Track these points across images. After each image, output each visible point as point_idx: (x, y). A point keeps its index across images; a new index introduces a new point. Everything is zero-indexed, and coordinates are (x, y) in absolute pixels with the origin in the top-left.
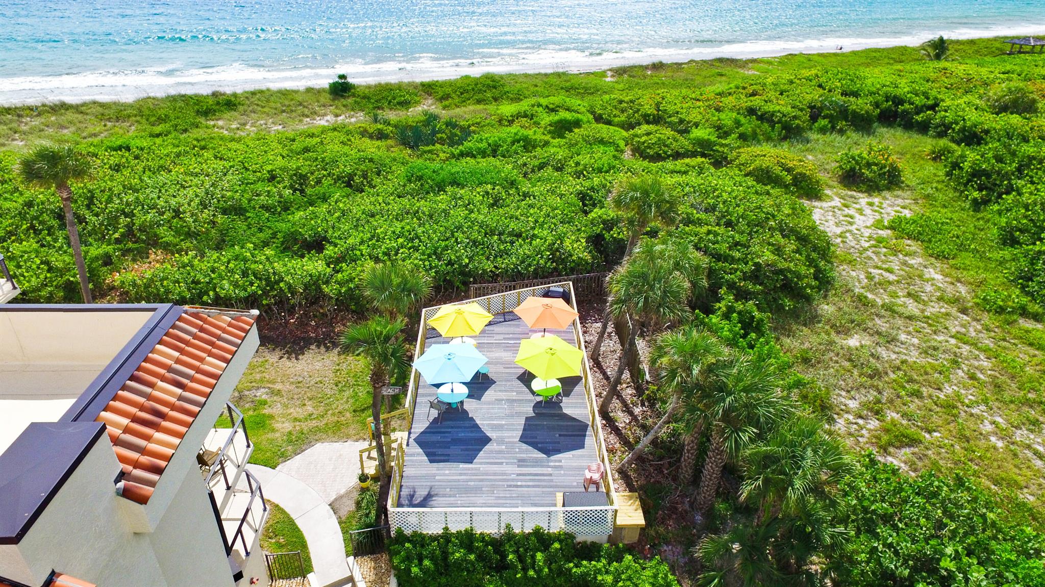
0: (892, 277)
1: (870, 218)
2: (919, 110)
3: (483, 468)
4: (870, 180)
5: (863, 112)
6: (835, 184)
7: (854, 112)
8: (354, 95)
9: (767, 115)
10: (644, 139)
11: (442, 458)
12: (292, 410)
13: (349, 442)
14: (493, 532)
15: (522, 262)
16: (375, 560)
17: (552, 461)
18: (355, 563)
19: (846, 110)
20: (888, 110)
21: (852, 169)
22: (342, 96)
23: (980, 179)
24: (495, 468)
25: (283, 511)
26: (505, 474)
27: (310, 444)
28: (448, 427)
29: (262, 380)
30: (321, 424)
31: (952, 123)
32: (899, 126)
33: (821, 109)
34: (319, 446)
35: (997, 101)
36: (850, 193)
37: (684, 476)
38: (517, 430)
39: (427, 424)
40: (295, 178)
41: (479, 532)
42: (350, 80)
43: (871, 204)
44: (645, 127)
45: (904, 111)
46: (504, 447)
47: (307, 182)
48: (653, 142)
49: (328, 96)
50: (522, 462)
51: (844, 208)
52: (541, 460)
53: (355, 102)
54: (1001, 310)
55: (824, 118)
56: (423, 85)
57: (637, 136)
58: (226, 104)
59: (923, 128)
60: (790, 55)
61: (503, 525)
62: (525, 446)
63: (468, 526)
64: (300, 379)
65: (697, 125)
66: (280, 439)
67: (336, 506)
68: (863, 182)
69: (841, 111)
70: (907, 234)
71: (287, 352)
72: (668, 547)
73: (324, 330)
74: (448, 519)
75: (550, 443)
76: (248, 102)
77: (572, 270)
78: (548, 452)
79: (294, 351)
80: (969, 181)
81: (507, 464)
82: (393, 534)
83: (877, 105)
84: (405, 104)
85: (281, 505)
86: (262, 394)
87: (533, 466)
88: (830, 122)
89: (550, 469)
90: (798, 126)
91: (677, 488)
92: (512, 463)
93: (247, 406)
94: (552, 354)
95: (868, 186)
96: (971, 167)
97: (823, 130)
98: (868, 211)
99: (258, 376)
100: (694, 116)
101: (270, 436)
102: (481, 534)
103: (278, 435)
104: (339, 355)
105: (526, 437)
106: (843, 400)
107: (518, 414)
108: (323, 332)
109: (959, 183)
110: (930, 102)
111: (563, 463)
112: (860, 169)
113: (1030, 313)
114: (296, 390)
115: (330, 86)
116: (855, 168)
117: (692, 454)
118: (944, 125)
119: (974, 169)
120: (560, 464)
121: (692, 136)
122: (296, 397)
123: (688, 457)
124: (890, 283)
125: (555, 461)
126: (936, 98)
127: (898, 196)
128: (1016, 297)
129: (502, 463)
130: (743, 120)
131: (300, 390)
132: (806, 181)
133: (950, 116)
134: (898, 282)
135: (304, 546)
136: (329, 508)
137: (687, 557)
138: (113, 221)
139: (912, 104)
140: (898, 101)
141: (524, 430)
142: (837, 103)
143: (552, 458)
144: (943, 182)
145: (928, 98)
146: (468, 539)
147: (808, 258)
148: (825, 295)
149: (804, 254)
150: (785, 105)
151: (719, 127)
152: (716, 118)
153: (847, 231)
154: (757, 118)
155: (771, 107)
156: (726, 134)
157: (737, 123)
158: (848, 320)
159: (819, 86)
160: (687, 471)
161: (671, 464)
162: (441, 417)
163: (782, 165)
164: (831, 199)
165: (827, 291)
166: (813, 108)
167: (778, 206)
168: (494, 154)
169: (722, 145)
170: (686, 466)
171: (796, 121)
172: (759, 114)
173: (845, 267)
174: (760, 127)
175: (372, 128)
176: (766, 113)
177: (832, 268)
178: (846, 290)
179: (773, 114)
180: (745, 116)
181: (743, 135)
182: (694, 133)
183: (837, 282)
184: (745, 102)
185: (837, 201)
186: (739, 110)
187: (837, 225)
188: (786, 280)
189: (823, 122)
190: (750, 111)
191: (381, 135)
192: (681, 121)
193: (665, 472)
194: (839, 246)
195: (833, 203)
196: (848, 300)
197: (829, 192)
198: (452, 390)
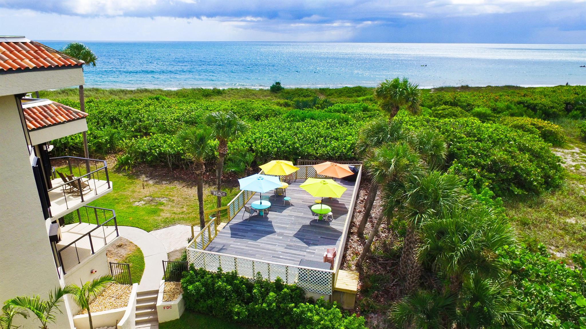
3: (262, 245)
6: (578, 142)
8: (282, 92)
9: (531, 106)
10: (440, 111)
11: (240, 237)
12: (175, 209)
14: (250, 278)
16: (176, 285)
17: (309, 249)
18: (164, 284)
22: (276, 93)
24: (270, 247)
25: (141, 252)
26: (275, 251)
27: (174, 224)
28: (251, 224)
29: (167, 195)
30: (186, 217)
33: (574, 105)
34: (178, 226)
37: (401, 272)
38: (294, 231)
39: (242, 221)
41: (240, 276)
42: (282, 86)
44: (443, 106)
46: (281, 237)
48: (447, 113)
49: (269, 92)
50: (289, 247)
51: (582, 154)
52: (303, 248)
55: (576, 110)
56: (320, 90)
57: (436, 110)
58: (217, 93)
60: (560, 86)
61: (256, 273)
62: (295, 239)
63: (233, 270)
64: (188, 197)
65: (478, 106)
66: (160, 220)
67: (171, 254)
71: (188, 184)
72: (374, 315)
73: (212, 177)
74: (221, 262)
75: (313, 240)
76: (228, 93)
78: (308, 244)
79: (192, 185)
81: (279, 246)
82: (189, 268)
84: (306, 96)
85: (141, 249)
86: (164, 200)
87: (295, 250)
88: (581, 113)
89: (305, 253)
90: (554, 113)
91: (394, 280)
92: (282, 246)
93: (153, 204)
94: (324, 184)
97: (575, 117)
99: (167, 193)
100: (478, 103)
101: (156, 218)
102: (242, 277)
103: (160, 218)
105: (298, 235)
106: (551, 251)
107: (299, 223)
111: (316, 252)
114: (183, 201)
115: (271, 87)
120: (314, 251)
121: (473, 111)
122: (181, 204)
123: (404, 257)
125: (311, 249)
129: (275, 245)
130: (513, 106)
131: (184, 201)
132: (552, 136)
135: (142, 270)
136: (167, 255)
137: (387, 324)
138: (134, 123)
141: (299, 231)
143: (310, 247)
146: (232, 278)
147: (538, 166)
148: (553, 193)
149: (535, 163)
150: (546, 101)
151: (494, 110)
152: (493, 104)
153: (581, 165)
154: (524, 106)
155: (535, 102)
156: (499, 113)
157: (508, 108)
158: (569, 208)
159: (575, 94)
160: (403, 268)
161: (393, 265)
162: (251, 218)
163: (534, 125)
164: (573, 148)
165: (555, 191)
166: (567, 104)
167: (521, 137)
168: (345, 113)
169: (494, 117)
170: (402, 264)
171: (554, 110)
172: (526, 104)
173: (575, 182)
174: (525, 112)
175: (282, 101)
176: (531, 104)
177: (561, 178)
178: (572, 192)
179: (536, 105)
180: (515, 105)
181: (512, 115)
182: (476, 109)
183: (565, 187)
184: (517, 99)
185: (577, 150)
186: (511, 102)
187: (573, 161)
188: (517, 175)
189: (575, 113)
190: (519, 103)
191: (286, 105)
192: (468, 105)
193: (388, 268)
194: (571, 171)
195: (573, 151)
196: (571, 198)
197: (572, 145)
198: (261, 203)
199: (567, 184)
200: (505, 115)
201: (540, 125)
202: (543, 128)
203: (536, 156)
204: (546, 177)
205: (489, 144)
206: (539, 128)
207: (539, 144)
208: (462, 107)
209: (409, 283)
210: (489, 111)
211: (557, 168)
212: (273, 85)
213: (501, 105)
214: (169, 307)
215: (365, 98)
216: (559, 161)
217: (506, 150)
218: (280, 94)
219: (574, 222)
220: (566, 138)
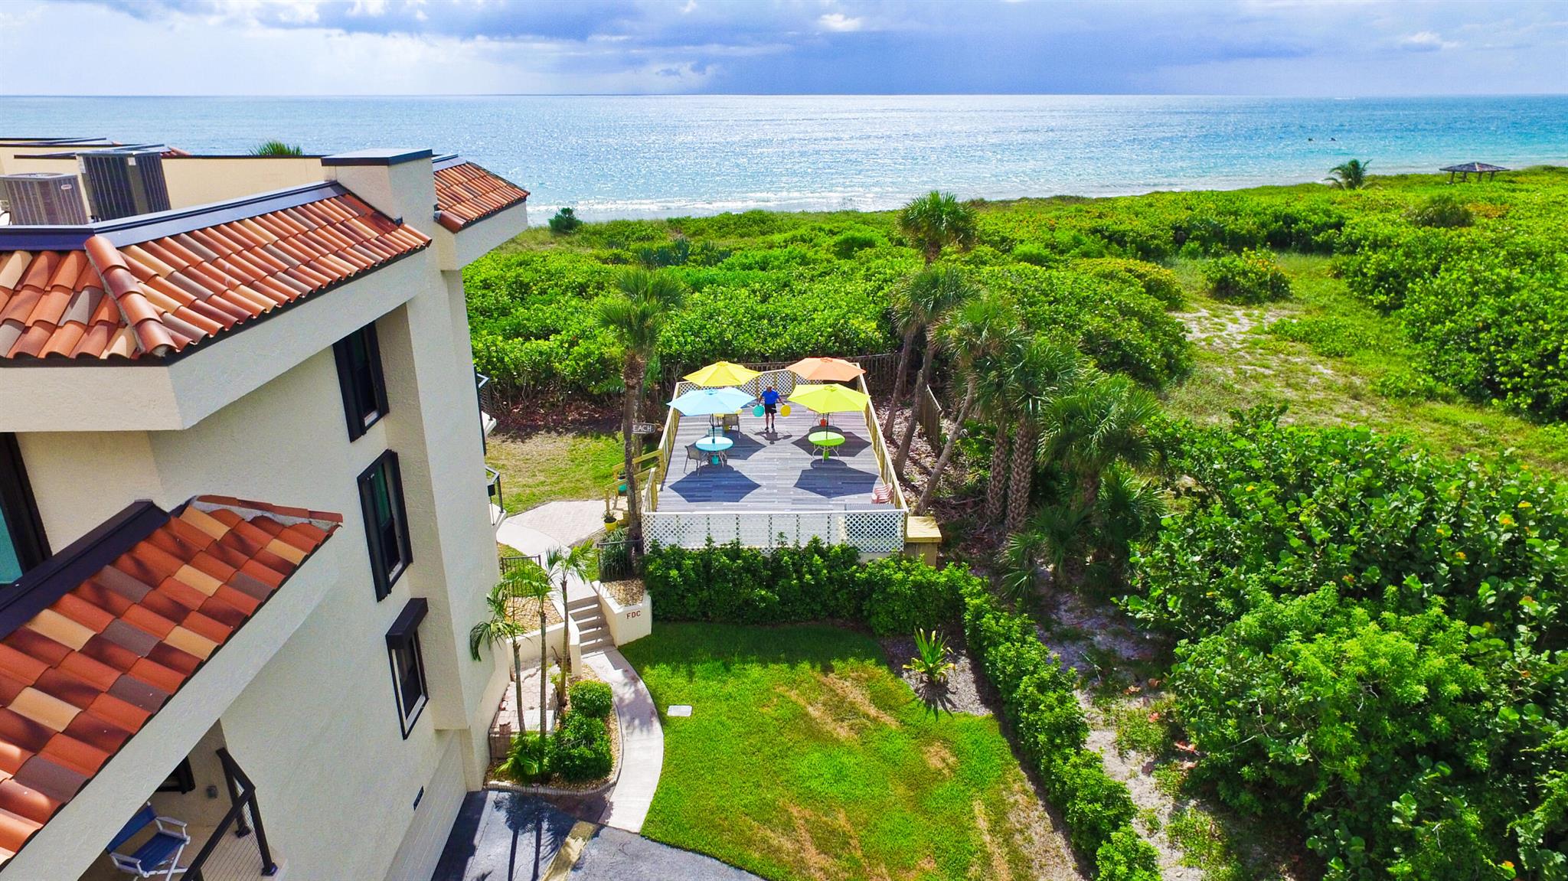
0: (1267, 372)
1: (1246, 325)
2: (1318, 229)
3: (752, 505)
4: (1248, 291)
5: (1244, 232)
6: (1204, 299)
7: (1232, 232)
8: (582, 230)
9: (1115, 235)
11: (703, 499)
12: (520, 480)
13: (590, 501)
14: (763, 547)
15: (798, 340)
16: (625, 585)
18: (602, 586)
19: (1222, 231)
20: (1279, 232)
21: (1224, 279)
22: (568, 233)
23: (1387, 282)
24: (768, 505)
25: (514, 550)
27: (543, 502)
28: (709, 478)
30: (557, 488)
31: (1360, 240)
32: (1295, 251)
33: (1188, 231)
34: (554, 503)
35: (1419, 215)
36: (1222, 306)
38: (791, 480)
39: (683, 477)
40: (514, 286)
41: (746, 547)
43: (1248, 316)
45: (1299, 231)
46: (776, 491)
47: (529, 292)
49: (548, 233)
50: (795, 501)
51: (1212, 318)
52: (820, 500)
53: (583, 238)
54: (1403, 393)
55: (1193, 239)
56: (670, 221)
59: (1326, 249)
61: (775, 535)
62: (800, 491)
63: (734, 538)
64: (528, 457)
65: (1022, 242)
68: (1239, 293)
69: (1215, 233)
70: (1291, 336)
71: (511, 437)
74: (711, 526)
75: (831, 490)
77: (860, 351)
78: (827, 495)
79: (520, 437)
80: (1376, 286)
81: (780, 502)
82: (647, 550)
83: (1263, 225)
84: (649, 238)
87: (811, 504)
88: (1201, 245)
89: (830, 506)
90: (1158, 247)
92: (787, 502)
95: (1247, 298)
96: (1376, 270)
97: (1193, 254)
98: (1245, 321)
100: (1019, 234)
102: (749, 548)
104: (574, 437)
105: (801, 486)
107: (793, 469)
108: (553, 420)
109: (1365, 292)
110: (1333, 220)
111: (847, 502)
112: (1233, 277)
113: (1439, 395)
114: (524, 465)
115: (551, 222)
116: (1226, 277)
117: (999, 482)
118: (1351, 243)
119: (1380, 271)
120: (844, 502)
121: (1016, 252)
124: (1265, 377)
125: (837, 501)
126: (1341, 217)
127: (1284, 308)
128: (1425, 381)
129: (774, 501)
130: (1084, 239)
131: (528, 465)
132: (1163, 289)
133: (1357, 233)
134: (1275, 376)
139: (1310, 222)
140: (1290, 220)
141: (799, 480)
142: (1208, 223)
144: (1345, 294)
145: (1330, 217)
146: (734, 552)
147: (1154, 339)
148: (1180, 384)
149: (1149, 333)
150: (1140, 225)
151: (1053, 247)
152: (1049, 236)
153: (1215, 336)
154: (1103, 237)
155: (1122, 228)
156: (1062, 252)
157: (1077, 242)
158: (1206, 402)
159: (1187, 209)
160: (994, 504)
161: (976, 504)
162: (701, 470)
163: (1130, 271)
164: (1198, 311)
165: (1182, 380)
166: (1177, 229)
167: (1119, 292)
168: (763, 269)
169: (1056, 261)
170: (992, 498)
171: (1156, 242)
172: (1107, 234)
173: (1209, 364)
174: (1107, 248)
175: (606, 253)
176: (1115, 233)
177: (1189, 359)
178: (1208, 381)
179: (1124, 234)
180: (1087, 235)
181: (1086, 255)
182: (1020, 249)
183: (1196, 373)
184: (1088, 224)
185: (1205, 313)
186: (1079, 231)
187: (1202, 332)
188: (1125, 355)
189: (1192, 245)
190: (1094, 231)
191: (617, 260)
192: (1004, 240)
193: (969, 511)
194: (1202, 348)
195: (1199, 314)
196: (1209, 388)
197: (1195, 305)
198: (713, 441)
199: (1199, 369)
200: (1074, 257)
201: (1142, 271)
202: (1145, 276)
203: (1149, 322)
204: (1167, 354)
205: (1073, 308)
206: (1140, 276)
207: (1150, 304)
208: (993, 244)
209: (1013, 518)
210: (1046, 252)
211: (1179, 341)
212: (557, 216)
213: (1064, 236)
214: (635, 614)
215: (788, 235)
216: (1183, 330)
217: (1102, 316)
218: (577, 237)
219: (1216, 421)
220: (1184, 292)
